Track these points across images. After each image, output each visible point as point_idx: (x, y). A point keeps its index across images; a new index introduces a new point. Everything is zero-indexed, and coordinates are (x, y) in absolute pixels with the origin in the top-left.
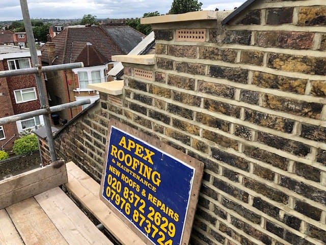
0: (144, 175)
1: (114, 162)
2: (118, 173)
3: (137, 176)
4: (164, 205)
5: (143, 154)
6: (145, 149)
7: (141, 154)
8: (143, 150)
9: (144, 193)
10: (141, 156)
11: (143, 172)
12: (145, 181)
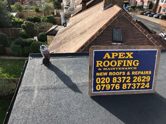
0: (128, 65)
1: (101, 69)
2: (105, 74)
3: (122, 68)
4: (142, 72)
5: (125, 56)
6: (126, 53)
7: (123, 56)
8: (124, 54)
9: (128, 73)
10: (124, 57)
11: (126, 64)
12: (128, 68)
